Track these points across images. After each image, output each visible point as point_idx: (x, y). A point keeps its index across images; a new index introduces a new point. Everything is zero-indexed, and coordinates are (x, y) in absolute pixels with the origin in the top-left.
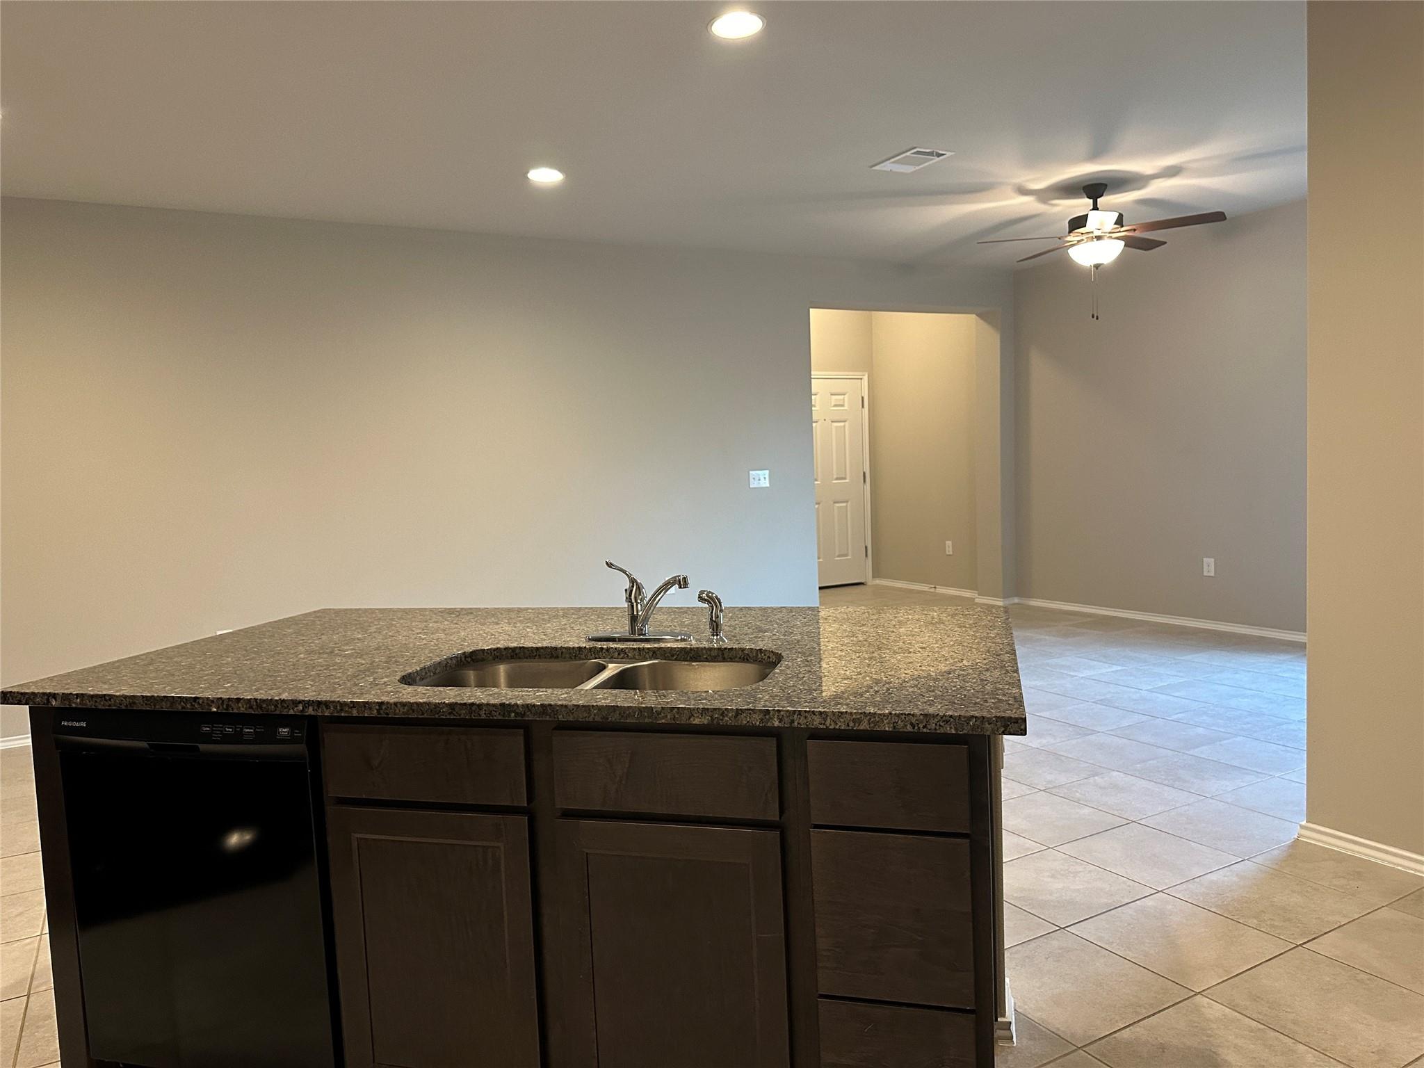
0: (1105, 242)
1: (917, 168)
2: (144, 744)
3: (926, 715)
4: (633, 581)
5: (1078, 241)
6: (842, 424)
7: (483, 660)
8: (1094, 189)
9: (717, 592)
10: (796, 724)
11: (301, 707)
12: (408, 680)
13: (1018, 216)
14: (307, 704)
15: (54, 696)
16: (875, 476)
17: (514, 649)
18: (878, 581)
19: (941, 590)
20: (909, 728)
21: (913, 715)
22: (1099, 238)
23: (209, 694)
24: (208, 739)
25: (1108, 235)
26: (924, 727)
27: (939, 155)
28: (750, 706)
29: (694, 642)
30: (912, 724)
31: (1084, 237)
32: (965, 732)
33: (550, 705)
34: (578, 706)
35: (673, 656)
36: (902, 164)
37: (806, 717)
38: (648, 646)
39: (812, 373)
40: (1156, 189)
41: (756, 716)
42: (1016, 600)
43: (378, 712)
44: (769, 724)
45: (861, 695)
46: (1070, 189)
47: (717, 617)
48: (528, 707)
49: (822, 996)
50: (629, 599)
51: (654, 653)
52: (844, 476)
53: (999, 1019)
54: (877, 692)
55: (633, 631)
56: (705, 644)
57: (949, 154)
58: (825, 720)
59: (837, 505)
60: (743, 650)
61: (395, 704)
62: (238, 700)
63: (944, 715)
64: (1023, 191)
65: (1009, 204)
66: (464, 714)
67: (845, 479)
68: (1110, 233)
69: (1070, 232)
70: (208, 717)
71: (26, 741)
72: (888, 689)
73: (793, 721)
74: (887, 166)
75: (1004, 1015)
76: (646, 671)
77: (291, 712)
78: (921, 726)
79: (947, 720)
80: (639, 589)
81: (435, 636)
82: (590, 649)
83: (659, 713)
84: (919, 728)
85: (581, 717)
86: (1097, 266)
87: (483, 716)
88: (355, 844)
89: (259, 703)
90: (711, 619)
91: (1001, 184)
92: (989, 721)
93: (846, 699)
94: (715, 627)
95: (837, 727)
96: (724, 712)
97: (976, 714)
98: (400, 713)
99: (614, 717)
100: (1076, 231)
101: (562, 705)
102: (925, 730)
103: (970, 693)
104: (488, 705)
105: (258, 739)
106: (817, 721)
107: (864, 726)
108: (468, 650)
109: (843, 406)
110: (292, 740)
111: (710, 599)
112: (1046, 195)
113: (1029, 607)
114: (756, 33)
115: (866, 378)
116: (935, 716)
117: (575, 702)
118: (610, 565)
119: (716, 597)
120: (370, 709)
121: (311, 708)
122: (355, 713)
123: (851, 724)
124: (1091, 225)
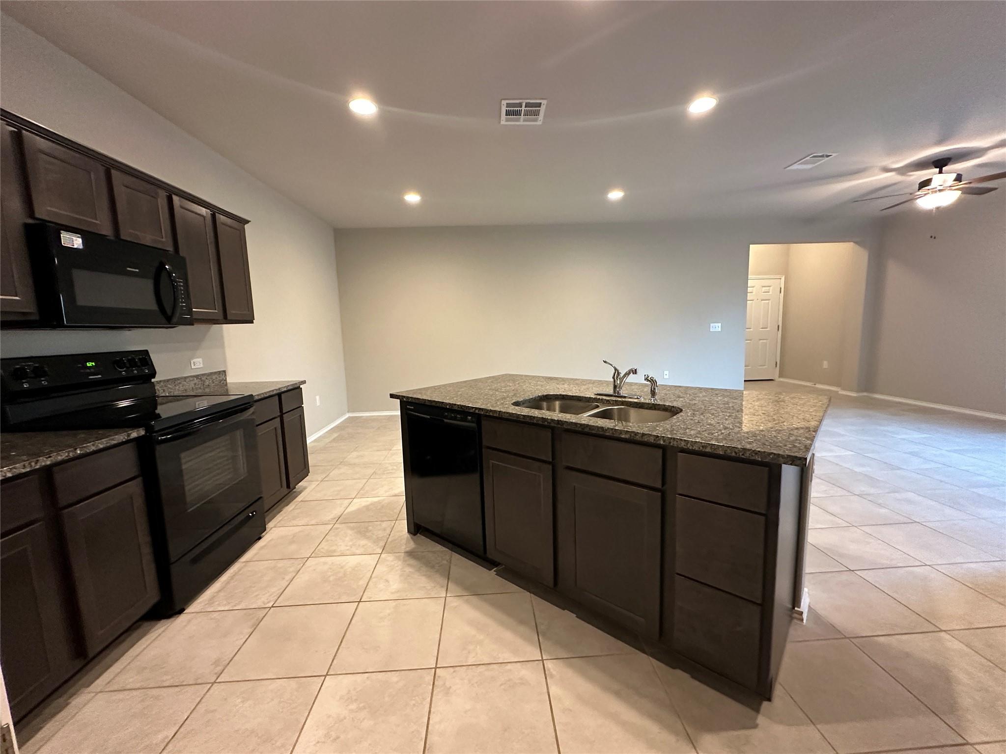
0: (947, 193)
1: (814, 165)
2: (429, 417)
3: (744, 449)
4: (616, 369)
5: (925, 194)
6: (768, 301)
7: (551, 399)
8: (940, 163)
9: (655, 378)
10: (672, 444)
11: (474, 410)
12: (516, 404)
13: (885, 184)
14: (476, 408)
15: (405, 397)
16: (784, 328)
17: (563, 395)
18: (782, 379)
19: (819, 386)
20: (733, 454)
21: (736, 448)
22: (940, 191)
23: (447, 401)
24: (446, 417)
25: (949, 188)
26: (742, 455)
27: (828, 156)
28: (650, 433)
29: (642, 400)
30: (735, 452)
31: (930, 191)
32: (767, 460)
33: (561, 421)
34: (572, 422)
35: (631, 405)
36: (805, 164)
37: (677, 442)
38: (620, 399)
39: (749, 276)
40: (991, 157)
41: (652, 437)
42: (865, 394)
43: (499, 414)
44: (658, 442)
45: (712, 434)
46: (922, 165)
47: (654, 389)
48: (553, 420)
49: (678, 574)
50: (614, 378)
51: (623, 403)
52: (766, 327)
53: (796, 609)
54: (722, 433)
55: (614, 392)
56: (647, 401)
57: (834, 155)
58: (687, 444)
59: (761, 341)
60: (664, 405)
61: (505, 412)
62: (455, 404)
63: (755, 450)
64: (887, 170)
65: (876, 178)
66: (528, 420)
67: (767, 328)
68: (950, 187)
69: (919, 190)
70: (445, 409)
71: (398, 413)
72: (730, 433)
73: (670, 443)
74: (795, 167)
75: (799, 607)
76: (616, 410)
77: (471, 411)
78: (741, 454)
79: (757, 453)
80: (619, 374)
81: (537, 387)
82: (594, 398)
83: (606, 430)
84: (739, 455)
85: (573, 428)
86: (938, 208)
87: (535, 422)
88: (491, 465)
89: (462, 406)
90: (652, 389)
91: (872, 167)
92: (783, 456)
93: (703, 435)
94: (653, 393)
95: (693, 448)
96: (636, 434)
97: (775, 452)
98: (506, 416)
99: (587, 430)
100: (924, 188)
101: (565, 421)
102: (743, 456)
103: (778, 441)
104: (537, 417)
105: (462, 420)
106: (683, 444)
107: (708, 450)
108: (545, 394)
109: (769, 292)
110: (472, 422)
111: (653, 381)
112: (902, 171)
113: (875, 399)
114: (714, 107)
115: (783, 278)
116: (749, 450)
117: (571, 421)
118: (605, 362)
119: (655, 380)
120: (496, 413)
121: (477, 411)
122: (491, 414)
123: (701, 448)
124: (933, 184)
